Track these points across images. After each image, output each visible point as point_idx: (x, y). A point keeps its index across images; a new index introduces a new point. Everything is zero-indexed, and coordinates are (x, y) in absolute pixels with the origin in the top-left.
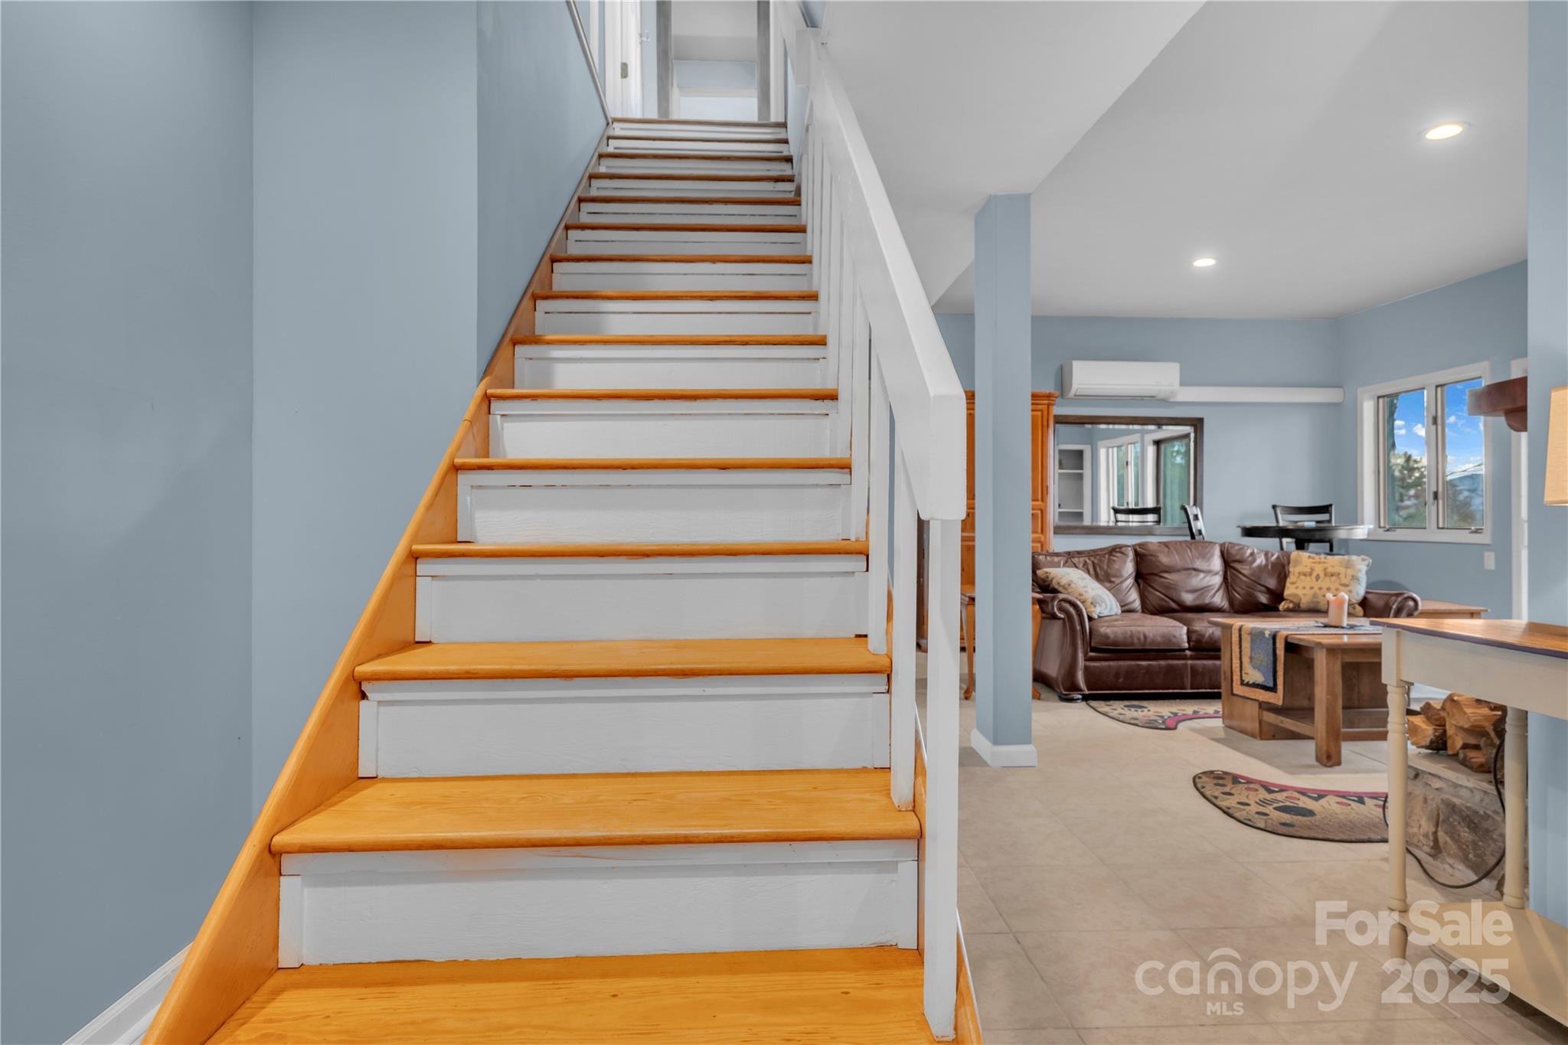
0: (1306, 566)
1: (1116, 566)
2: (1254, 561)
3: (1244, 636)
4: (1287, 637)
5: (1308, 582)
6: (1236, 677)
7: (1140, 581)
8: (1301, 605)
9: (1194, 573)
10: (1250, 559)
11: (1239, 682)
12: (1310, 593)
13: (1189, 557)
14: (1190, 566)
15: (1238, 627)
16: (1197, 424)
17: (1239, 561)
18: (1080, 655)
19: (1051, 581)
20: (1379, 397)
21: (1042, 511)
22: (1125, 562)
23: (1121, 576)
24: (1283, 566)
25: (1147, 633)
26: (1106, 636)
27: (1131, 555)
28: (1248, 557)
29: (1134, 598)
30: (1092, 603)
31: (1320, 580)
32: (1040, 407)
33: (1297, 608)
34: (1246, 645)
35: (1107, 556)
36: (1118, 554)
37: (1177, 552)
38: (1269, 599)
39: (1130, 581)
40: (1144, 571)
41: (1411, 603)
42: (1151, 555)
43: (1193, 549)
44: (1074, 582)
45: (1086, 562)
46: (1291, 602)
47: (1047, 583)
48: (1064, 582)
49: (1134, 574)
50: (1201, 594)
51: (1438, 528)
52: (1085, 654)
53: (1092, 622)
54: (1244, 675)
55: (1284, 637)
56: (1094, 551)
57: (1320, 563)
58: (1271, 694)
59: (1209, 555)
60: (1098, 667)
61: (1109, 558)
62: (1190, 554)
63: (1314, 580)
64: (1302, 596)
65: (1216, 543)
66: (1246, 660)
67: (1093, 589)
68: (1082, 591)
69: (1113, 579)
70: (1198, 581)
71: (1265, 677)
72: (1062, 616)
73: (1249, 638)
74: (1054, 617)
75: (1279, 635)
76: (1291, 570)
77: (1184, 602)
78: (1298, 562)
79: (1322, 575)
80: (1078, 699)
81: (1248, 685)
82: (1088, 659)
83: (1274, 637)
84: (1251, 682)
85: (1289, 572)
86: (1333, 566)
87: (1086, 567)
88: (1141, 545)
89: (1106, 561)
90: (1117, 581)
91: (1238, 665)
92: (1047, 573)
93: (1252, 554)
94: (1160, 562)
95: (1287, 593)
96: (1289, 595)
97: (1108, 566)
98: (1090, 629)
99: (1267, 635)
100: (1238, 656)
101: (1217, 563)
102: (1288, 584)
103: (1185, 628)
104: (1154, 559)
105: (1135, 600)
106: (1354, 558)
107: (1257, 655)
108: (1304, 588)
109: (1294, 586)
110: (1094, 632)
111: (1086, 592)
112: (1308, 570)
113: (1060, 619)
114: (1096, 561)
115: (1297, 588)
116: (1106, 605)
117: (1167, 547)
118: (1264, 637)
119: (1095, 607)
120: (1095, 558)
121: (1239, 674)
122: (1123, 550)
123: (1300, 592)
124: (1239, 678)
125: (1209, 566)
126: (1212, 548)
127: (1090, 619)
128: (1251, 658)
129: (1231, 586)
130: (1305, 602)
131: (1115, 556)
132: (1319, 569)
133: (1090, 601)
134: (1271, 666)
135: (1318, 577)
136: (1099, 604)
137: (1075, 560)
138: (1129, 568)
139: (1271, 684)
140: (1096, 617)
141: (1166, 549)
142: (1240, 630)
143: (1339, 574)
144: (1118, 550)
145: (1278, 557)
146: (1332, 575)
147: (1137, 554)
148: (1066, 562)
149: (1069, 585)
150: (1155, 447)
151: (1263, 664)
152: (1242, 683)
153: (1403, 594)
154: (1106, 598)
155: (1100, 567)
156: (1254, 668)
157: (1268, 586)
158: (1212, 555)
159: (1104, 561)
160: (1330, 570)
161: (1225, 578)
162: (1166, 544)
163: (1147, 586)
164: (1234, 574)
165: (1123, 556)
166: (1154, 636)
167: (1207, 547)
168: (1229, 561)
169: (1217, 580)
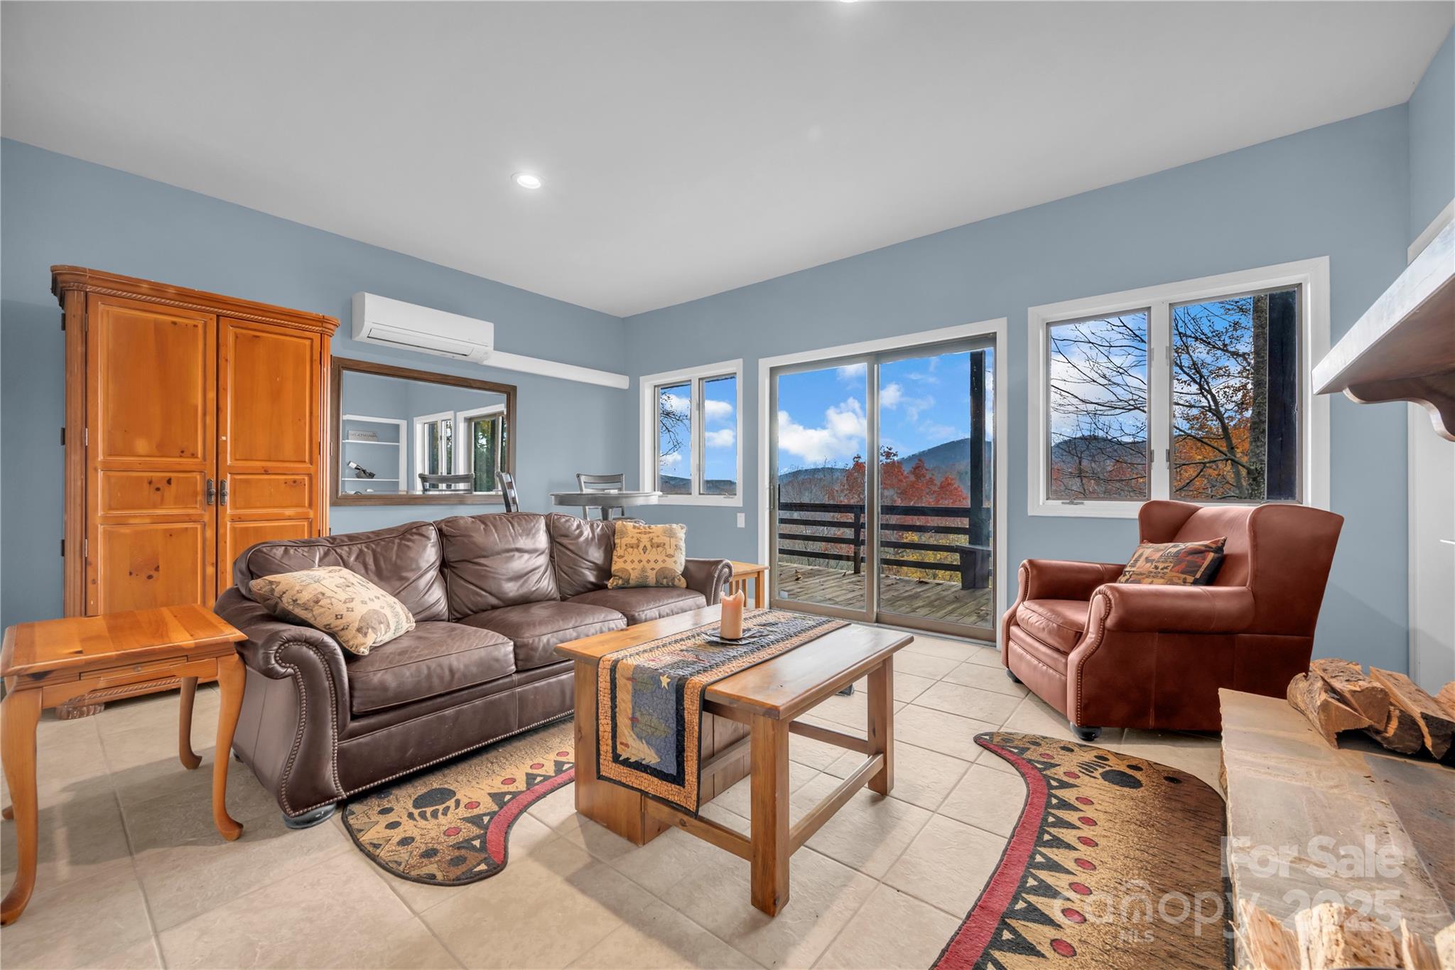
0: (632, 537)
1: (412, 554)
2: (581, 534)
3: (620, 681)
4: (703, 691)
5: (635, 555)
6: (606, 748)
7: (446, 570)
8: (631, 581)
9: (517, 554)
10: (578, 531)
11: (610, 755)
12: (638, 566)
13: (511, 535)
14: (513, 546)
15: (608, 665)
16: (510, 392)
17: (566, 536)
18: (331, 732)
19: (280, 598)
20: (655, 386)
21: (310, 476)
22: (425, 547)
23: (419, 568)
24: (609, 538)
25: (455, 664)
26: (383, 687)
27: (433, 535)
28: (576, 530)
29: (437, 597)
30: (359, 630)
31: (647, 552)
32: (308, 334)
33: (626, 585)
34: (624, 697)
35: (397, 541)
36: (416, 537)
37: (496, 530)
38: (597, 577)
39: (433, 573)
40: (452, 557)
41: (726, 570)
42: (461, 536)
43: (516, 525)
44: (329, 593)
45: (361, 551)
46: (621, 578)
47: (272, 602)
48: (305, 596)
49: (438, 564)
50: (526, 581)
51: (700, 494)
52: (341, 728)
53: (355, 666)
54: (619, 747)
55: (697, 692)
56: (377, 533)
57: (645, 533)
58: (674, 788)
59: (534, 531)
60: (367, 744)
61: (399, 545)
62: (512, 531)
63: (642, 552)
64: (631, 571)
65: (540, 515)
66: (623, 721)
67: (364, 602)
68: (340, 608)
69: (405, 574)
70: (520, 563)
71: (661, 757)
72: (290, 670)
73: (630, 685)
74: (270, 674)
75: (689, 685)
76: (616, 541)
77: (505, 593)
78: (624, 533)
79: (649, 547)
80: (326, 813)
81: (626, 763)
82: (345, 735)
83: (679, 688)
84: (632, 760)
85: (615, 544)
86: (658, 536)
87: (361, 560)
88: (448, 522)
89: (395, 548)
90: (412, 576)
91: (609, 728)
92: (271, 583)
93: (579, 526)
94: (474, 543)
95: (614, 568)
96: (618, 570)
97: (398, 556)
98: (350, 680)
99: (665, 681)
100: (609, 714)
101: (542, 540)
102: (615, 558)
103: (512, 643)
104: (466, 540)
105: (438, 601)
106: (674, 526)
107: (647, 718)
108: (632, 562)
109: (622, 560)
110: (357, 685)
111: (350, 610)
112: (634, 541)
113: (284, 676)
114: (379, 550)
115: (625, 562)
116: (388, 626)
117: (484, 523)
118: (659, 686)
119: (365, 635)
120: (378, 545)
121: (610, 742)
122: (423, 530)
123: (629, 567)
124: (610, 749)
125: (534, 543)
126: (537, 522)
127: (351, 658)
128: (634, 720)
129: (558, 566)
130: (634, 577)
131: (409, 540)
132: (645, 540)
133: (356, 625)
134: (673, 739)
135: (645, 549)
136: (373, 628)
137: (344, 551)
138: (430, 554)
139: (672, 770)
140: (367, 652)
141: (482, 527)
142: (613, 670)
143: (664, 544)
144: (414, 530)
145: (602, 528)
146: (658, 547)
147: (441, 533)
148: (326, 554)
149: (317, 602)
150: (466, 424)
151: (658, 733)
152: (616, 758)
153: (721, 561)
154: (387, 612)
155: (384, 557)
156: (640, 738)
157: (596, 561)
158: (538, 531)
159: (392, 549)
160: (656, 540)
161: (551, 556)
162: (482, 519)
163: (455, 577)
164: (560, 550)
165: (424, 539)
166: (466, 666)
167: (532, 521)
168: (557, 535)
169: (543, 560)
